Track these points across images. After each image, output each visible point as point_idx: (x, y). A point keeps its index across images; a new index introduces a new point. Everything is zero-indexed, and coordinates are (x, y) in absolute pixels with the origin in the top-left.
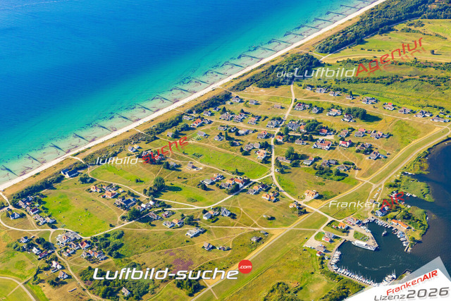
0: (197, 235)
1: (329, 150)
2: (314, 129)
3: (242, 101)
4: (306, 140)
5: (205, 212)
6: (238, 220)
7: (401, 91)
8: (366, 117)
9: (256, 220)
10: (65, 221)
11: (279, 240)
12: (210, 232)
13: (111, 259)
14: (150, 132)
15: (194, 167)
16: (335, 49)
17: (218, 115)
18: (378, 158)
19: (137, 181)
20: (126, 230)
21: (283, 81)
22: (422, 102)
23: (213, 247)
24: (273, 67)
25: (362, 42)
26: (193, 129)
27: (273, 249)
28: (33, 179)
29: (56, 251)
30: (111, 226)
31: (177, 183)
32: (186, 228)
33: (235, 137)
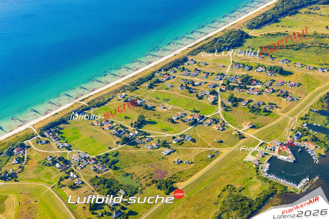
0: (169, 154)
1: (258, 95)
2: (247, 81)
3: (195, 63)
4: (242, 88)
5: (174, 138)
6: (197, 143)
7: (306, 54)
8: (283, 72)
9: (209, 143)
10: (77, 146)
11: (227, 156)
12: (178, 151)
13: (111, 171)
14: (133, 85)
15: (164, 108)
16: (259, 26)
17: (179, 72)
18: (292, 100)
19: (126, 118)
20: (120, 151)
21: (223, 49)
22: (321, 62)
23: (181, 162)
24: (216, 39)
25: (277, 21)
26: (163, 82)
27: (222, 162)
28: (53, 117)
29: (72, 166)
30: (109, 148)
31: (153, 119)
32: (161, 149)
33: (192, 87)
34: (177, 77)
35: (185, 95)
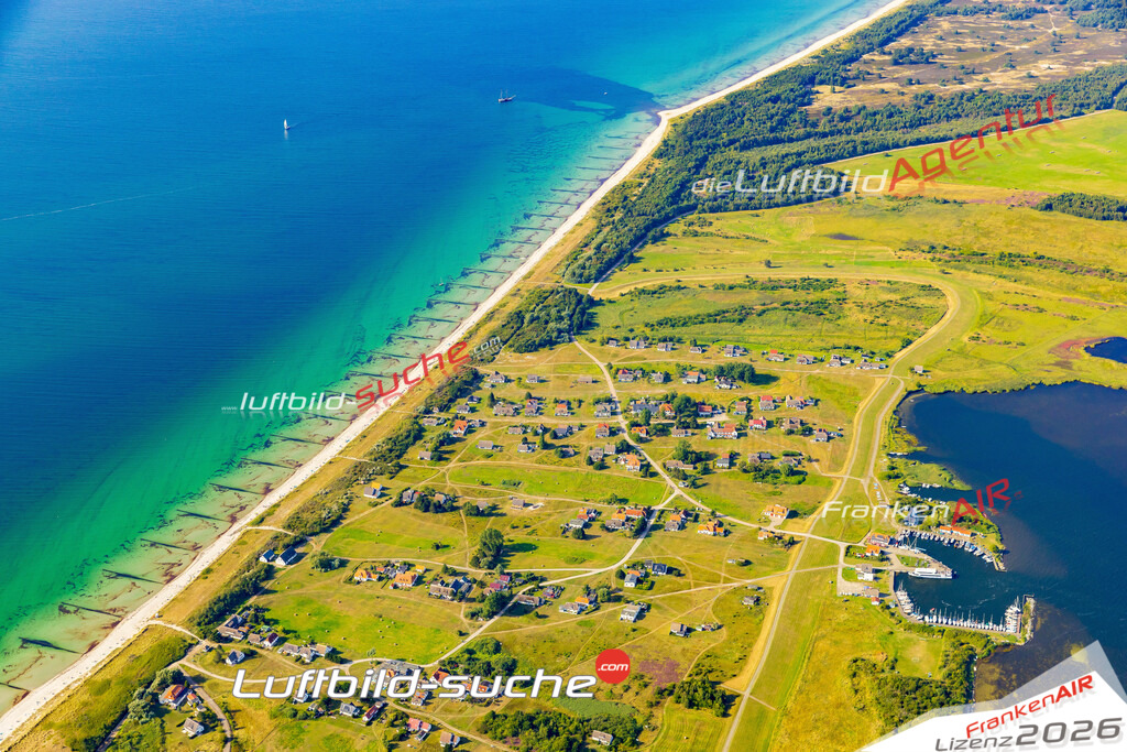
0: (640, 616)
1: (738, 437)
3: (508, 380)
4: (688, 427)
5: (622, 575)
6: (690, 575)
9: (720, 570)
10: (354, 646)
12: (658, 607)
14: (383, 457)
15: (526, 505)
16: (600, 275)
17: (484, 409)
18: (829, 438)
19: (438, 547)
20: (500, 635)
23: (689, 630)
25: (633, 260)
26: (459, 440)
29: (390, 702)
30: (461, 634)
32: (608, 608)
33: (554, 443)
34: (493, 425)
35: (551, 465)
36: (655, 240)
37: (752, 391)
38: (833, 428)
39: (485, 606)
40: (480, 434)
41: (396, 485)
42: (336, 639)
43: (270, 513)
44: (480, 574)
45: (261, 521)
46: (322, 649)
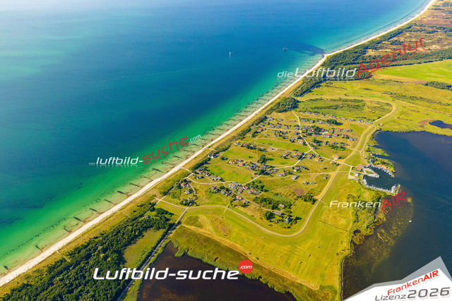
0: (296, 178)
1: (330, 138)
3: (274, 119)
4: (317, 134)
5: (293, 168)
6: (311, 170)
7: (343, 112)
8: (337, 124)
9: (319, 170)
11: (336, 177)
12: (302, 177)
13: (263, 193)
14: (240, 135)
15: (273, 149)
16: (301, 95)
18: (354, 140)
19: (250, 157)
20: (261, 179)
21: (287, 110)
22: (355, 116)
23: (308, 183)
26: (260, 132)
28: (195, 160)
29: (233, 192)
30: (252, 178)
32: (289, 176)
33: (282, 135)
34: (268, 129)
35: (281, 141)
36: (317, 87)
37: (335, 127)
38: (355, 137)
39: (259, 172)
40: (265, 132)
41: (242, 142)
42: (222, 176)
43: (212, 146)
44: (259, 164)
45: (209, 147)
46: (219, 178)
